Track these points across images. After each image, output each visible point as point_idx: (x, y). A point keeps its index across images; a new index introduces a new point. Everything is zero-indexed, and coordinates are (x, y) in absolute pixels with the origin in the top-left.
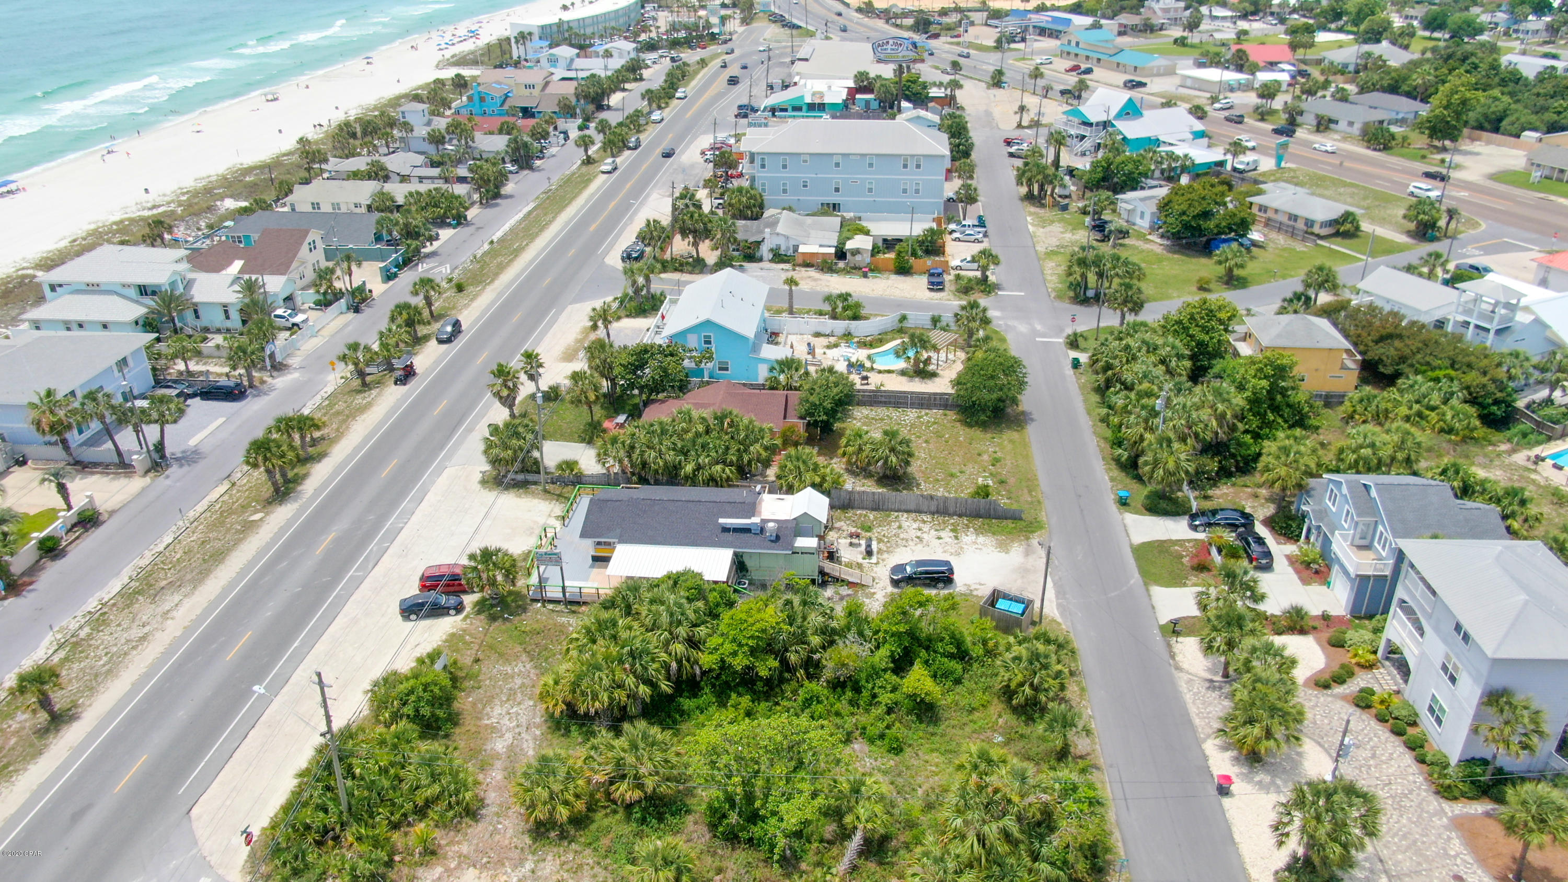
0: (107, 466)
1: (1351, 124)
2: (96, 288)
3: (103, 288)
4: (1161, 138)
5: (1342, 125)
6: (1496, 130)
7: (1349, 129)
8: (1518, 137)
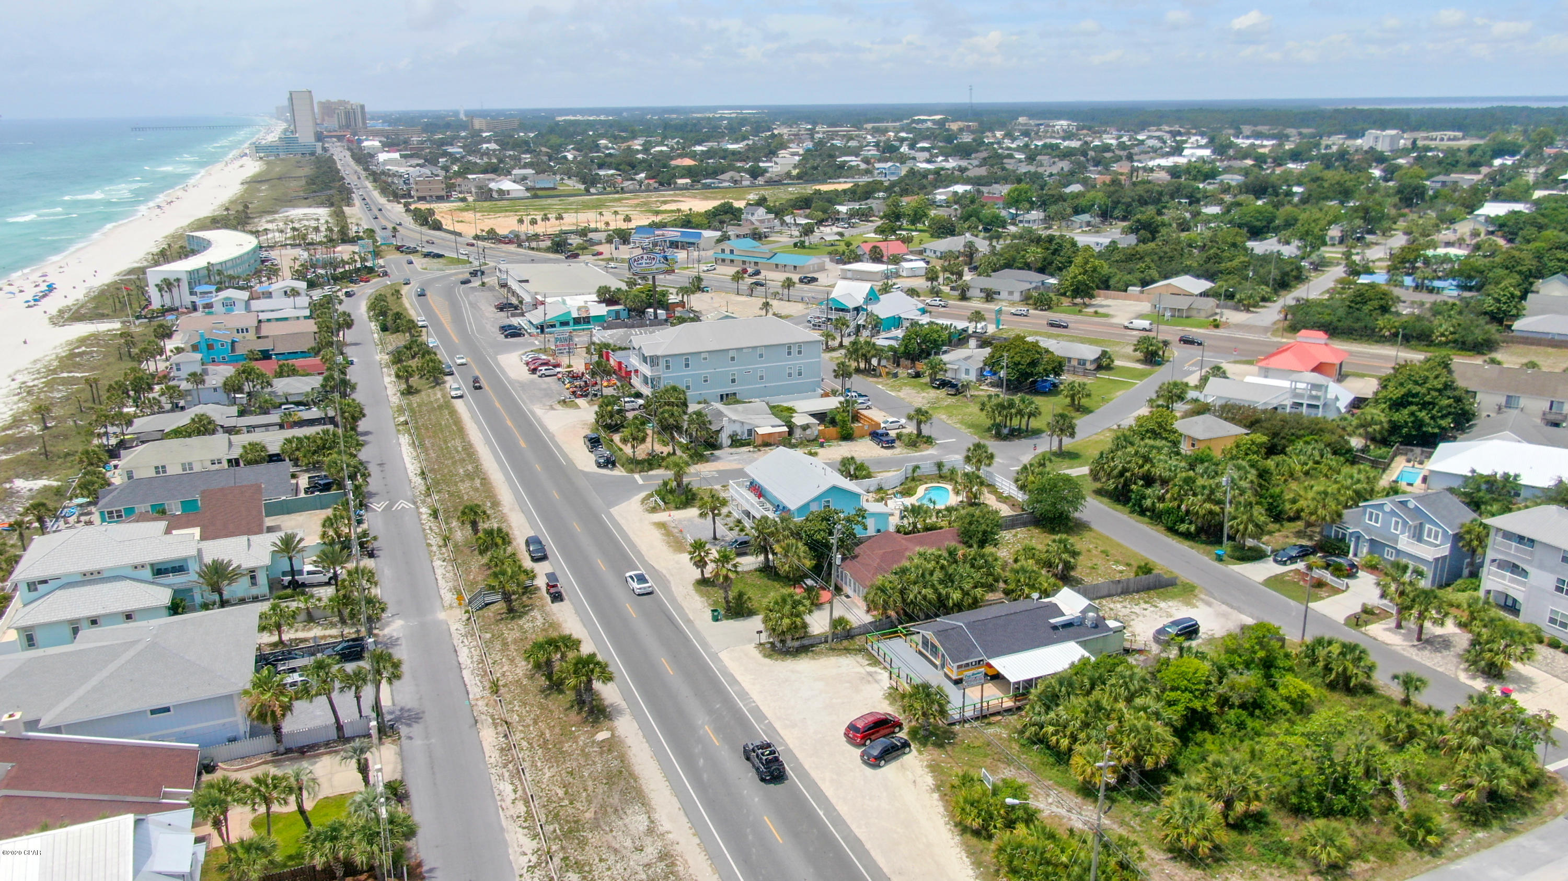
0: (327, 744)
1: (1011, 293)
2: (99, 576)
3: (105, 575)
4: (903, 316)
5: (1004, 295)
6: (1107, 288)
7: (1010, 298)
8: (1126, 291)
